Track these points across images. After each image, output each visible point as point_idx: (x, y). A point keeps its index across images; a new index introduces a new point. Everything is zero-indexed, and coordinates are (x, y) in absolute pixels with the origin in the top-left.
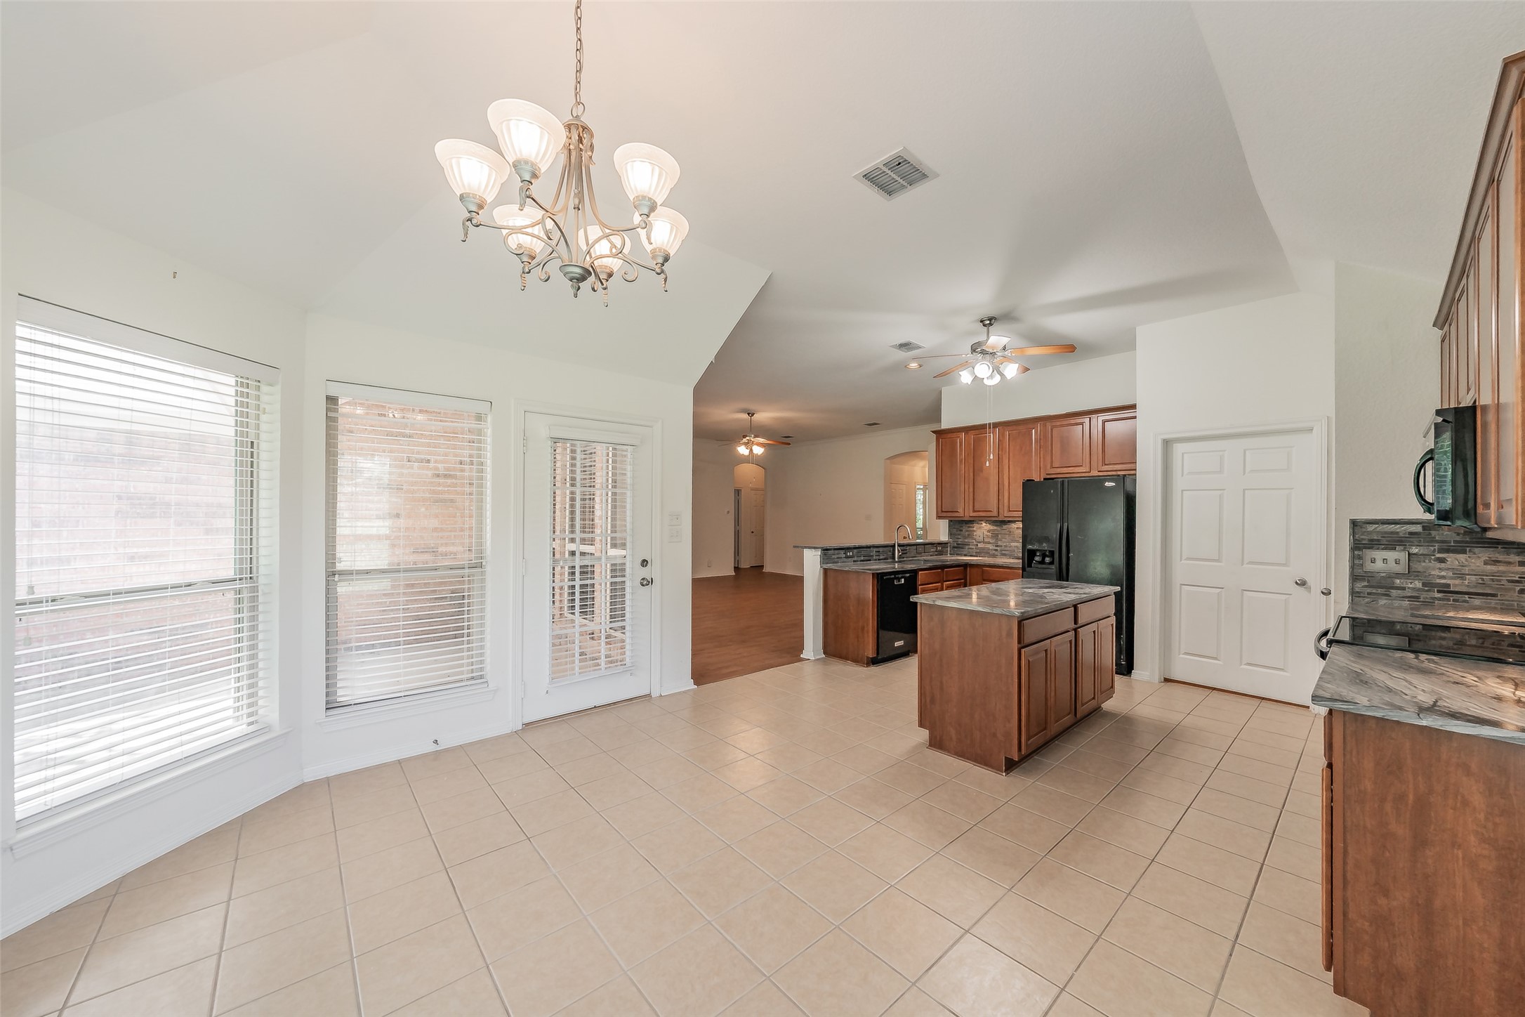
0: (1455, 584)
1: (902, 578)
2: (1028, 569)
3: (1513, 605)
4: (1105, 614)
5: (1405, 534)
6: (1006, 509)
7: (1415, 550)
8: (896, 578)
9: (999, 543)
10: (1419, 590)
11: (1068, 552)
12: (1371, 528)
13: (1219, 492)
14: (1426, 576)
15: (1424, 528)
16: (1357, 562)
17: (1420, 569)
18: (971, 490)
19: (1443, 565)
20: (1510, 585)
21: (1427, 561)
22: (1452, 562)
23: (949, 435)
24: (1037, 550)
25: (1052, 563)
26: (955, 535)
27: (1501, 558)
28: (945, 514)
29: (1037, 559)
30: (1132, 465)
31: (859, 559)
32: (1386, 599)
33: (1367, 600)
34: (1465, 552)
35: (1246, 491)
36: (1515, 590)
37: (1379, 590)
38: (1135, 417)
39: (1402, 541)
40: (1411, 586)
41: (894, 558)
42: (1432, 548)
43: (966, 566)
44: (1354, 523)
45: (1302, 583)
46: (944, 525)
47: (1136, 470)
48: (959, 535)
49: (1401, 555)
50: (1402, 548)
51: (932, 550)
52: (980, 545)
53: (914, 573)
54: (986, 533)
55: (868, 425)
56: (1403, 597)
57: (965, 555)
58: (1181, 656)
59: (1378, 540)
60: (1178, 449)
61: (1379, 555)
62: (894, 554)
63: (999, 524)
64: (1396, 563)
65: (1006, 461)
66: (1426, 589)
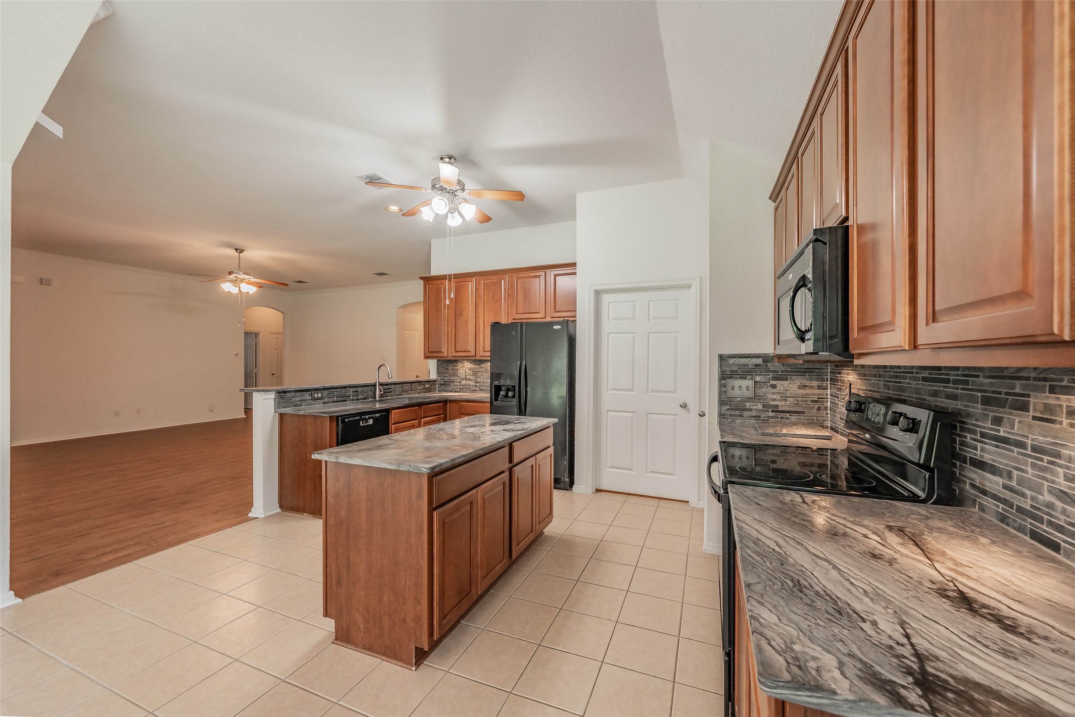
0: (782, 405)
1: (370, 418)
2: (495, 403)
3: (813, 420)
4: (546, 446)
5: (752, 365)
6: (481, 349)
7: (758, 379)
8: (361, 419)
9: (479, 380)
10: (760, 411)
11: (526, 387)
12: (732, 361)
13: (632, 335)
14: (764, 400)
15: (764, 361)
16: (723, 389)
17: (761, 394)
18: (453, 332)
19: (774, 390)
20: (812, 405)
21: (765, 387)
22: (780, 388)
23: (435, 282)
24: (503, 386)
25: (514, 397)
26: (442, 373)
27: (808, 383)
28: (431, 355)
29: (502, 393)
30: (574, 313)
31: (331, 400)
32: (741, 419)
33: (729, 420)
34: (787, 380)
35: (650, 334)
36: (815, 407)
37: (737, 412)
38: (575, 274)
39: (750, 372)
40: (756, 408)
41: (375, 397)
42: (768, 377)
43: (445, 402)
44: (721, 357)
45: (684, 406)
46: (432, 364)
47: (576, 317)
48: (446, 373)
49: (748, 383)
50: (750, 377)
51: (419, 388)
52: (463, 382)
53: (387, 411)
54: (468, 371)
55: (377, 274)
56: (751, 417)
57: (451, 391)
58: (608, 469)
59: (736, 371)
60: (606, 298)
61: (737, 383)
62: (375, 394)
63: (478, 363)
64: (747, 390)
65: (481, 307)
66: (765, 409)
